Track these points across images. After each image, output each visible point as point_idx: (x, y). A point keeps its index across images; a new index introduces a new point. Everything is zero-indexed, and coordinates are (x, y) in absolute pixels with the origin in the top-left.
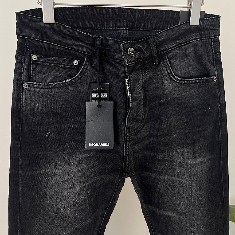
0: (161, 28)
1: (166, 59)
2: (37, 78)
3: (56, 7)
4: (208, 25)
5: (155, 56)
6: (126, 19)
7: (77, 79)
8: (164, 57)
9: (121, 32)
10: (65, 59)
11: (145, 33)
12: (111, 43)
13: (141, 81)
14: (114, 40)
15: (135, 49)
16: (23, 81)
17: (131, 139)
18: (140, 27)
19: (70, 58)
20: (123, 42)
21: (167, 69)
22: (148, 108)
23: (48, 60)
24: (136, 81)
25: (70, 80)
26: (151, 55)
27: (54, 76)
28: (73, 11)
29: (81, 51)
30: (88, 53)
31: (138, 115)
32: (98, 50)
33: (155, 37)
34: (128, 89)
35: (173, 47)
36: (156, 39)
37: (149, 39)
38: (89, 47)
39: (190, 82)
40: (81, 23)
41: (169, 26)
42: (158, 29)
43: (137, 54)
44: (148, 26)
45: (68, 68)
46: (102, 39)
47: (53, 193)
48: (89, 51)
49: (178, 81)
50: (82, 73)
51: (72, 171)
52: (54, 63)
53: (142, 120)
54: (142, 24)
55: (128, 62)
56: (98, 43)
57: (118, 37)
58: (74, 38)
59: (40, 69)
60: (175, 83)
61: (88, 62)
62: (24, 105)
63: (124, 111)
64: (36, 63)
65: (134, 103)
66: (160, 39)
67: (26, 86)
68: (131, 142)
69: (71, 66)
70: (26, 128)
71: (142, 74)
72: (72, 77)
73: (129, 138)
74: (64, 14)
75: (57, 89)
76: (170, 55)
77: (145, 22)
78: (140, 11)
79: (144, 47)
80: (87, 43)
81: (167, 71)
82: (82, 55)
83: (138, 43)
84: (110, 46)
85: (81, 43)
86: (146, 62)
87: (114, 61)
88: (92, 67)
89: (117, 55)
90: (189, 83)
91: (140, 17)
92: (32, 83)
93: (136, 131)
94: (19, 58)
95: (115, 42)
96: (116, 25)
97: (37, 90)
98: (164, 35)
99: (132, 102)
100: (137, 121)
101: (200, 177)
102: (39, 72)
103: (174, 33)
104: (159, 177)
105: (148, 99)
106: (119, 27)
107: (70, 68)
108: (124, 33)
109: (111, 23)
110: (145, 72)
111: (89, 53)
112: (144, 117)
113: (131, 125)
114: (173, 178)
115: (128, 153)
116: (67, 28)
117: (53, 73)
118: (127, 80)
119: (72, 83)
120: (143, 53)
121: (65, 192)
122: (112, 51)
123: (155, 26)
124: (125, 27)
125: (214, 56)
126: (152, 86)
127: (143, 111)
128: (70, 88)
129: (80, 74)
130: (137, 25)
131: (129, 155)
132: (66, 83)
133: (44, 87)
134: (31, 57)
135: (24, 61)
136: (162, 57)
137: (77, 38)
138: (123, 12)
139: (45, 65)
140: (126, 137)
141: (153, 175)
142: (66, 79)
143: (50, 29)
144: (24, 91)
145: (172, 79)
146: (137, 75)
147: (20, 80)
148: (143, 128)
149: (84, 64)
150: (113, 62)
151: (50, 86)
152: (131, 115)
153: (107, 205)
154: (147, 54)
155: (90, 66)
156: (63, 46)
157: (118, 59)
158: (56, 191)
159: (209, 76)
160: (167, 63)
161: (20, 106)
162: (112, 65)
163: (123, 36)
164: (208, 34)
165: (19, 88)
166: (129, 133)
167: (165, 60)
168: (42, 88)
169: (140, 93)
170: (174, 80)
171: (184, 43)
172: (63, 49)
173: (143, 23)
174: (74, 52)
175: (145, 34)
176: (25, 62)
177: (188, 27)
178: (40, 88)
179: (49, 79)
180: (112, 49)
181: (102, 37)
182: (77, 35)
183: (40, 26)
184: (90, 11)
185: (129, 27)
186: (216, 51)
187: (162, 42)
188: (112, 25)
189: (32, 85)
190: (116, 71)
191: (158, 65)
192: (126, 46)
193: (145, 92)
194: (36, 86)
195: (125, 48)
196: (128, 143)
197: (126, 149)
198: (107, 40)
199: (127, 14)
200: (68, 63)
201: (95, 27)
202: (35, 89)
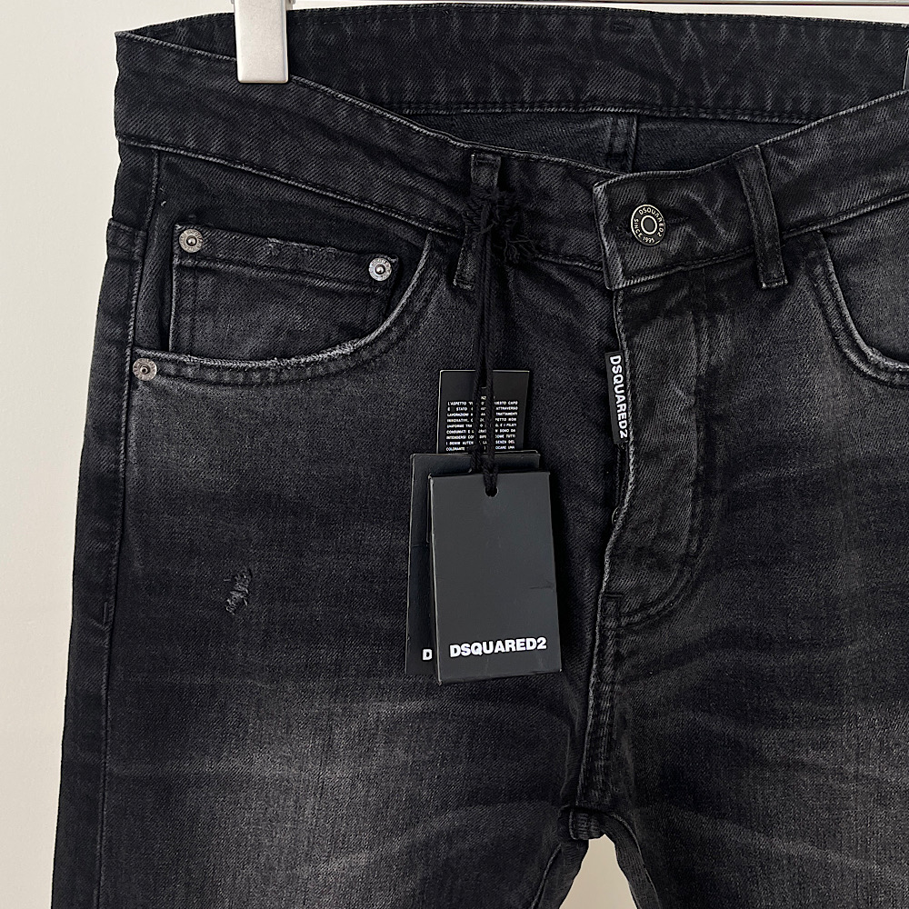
0: (805, 107)
1: (825, 265)
2: (198, 335)
3: (297, 5)
5: (768, 245)
6: (628, 64)
7: (382, 346)
8: (813, 254)
9: (603, 128)
10: (331, 250)
11: (724, 134)
12: (548, 178)
13: (692, 369)
14: (566, 166)
15: (666, 212)
16: (135, 344)
17: (624, 652)
18: (699, 106)
19: (354, 245)
20: (607, 176)
21: (824, 313)
22: (717, 504)
23: (250, 251)
24: (666, 365)
25: (348, 349)
26: (748, 240)
27: (278, 330)
28: (376, 28)
29: (407, 215)
30: (437, 225)
31: (667, 536)
32: (485, 214)
33: (771, 153)
34: (623, 407)
35: (865, 205)
36: (774, 163)
37: (741, 160)
38: (444, 198)
40: (409, 85)
41: (848, 98)
42: (788, 116)
43: (676, 234)
44: (737, 98)
45: (340, 294)
46: (506, 159)
47: (249, 869)
48: (440, 216)
49: (883, 377)
50: (407, 322)
51: (339, 774)
52: (278, 270)
53: (686, 559)
54: (709, 91)
55: (627, 275)
56: (485, 177)
57: (588, 153)
58: (376, 154)
59: (215, 293)
60: (866, 387)
61: (438, 267)
62: (133, 459)
63: (599, 510)
64: (199, 266)
65: (646, 474)
66: (796, 165)
67: (146, 369)
68: (626, 666)
69: (357, 283)
70: (137, 564)
71: (697, 331)
72: (361, 338)
73: (618, 644)
74: (331, 38)
75: (290, 390)
76: (844, 244)
77: (724, 79)
78: (703, 24)
79: (711, 200)
80: (437, 180)
81: (828, 323)
82: (409, 236)
83: (684, 180)
84: (545, 195)
85: (407, 180)
86: (720, 275)
87: (561, 268)
88: (455, 291)
89: (577, 239)
91: (701, 52)
92: (175, 356)
94: (122, 241)
95: (572, 175)
96: (579, 91)
97: (197, 389)
98: (818, 145)
99: (637, 471)
100: (662, 565)
102: (208, 309)
103: (872, 133)
104: (761, 841)
105: (720, 457)
106: (594, 100)
107: (352, 294)
108: (615, 130)
109: (554, 86)
110: (713, 324)
111: (444, 227)
112: (698, 548)
113: (626, 583)
114: (834, 857)
115: (605, 719)
116: (344, 107)
117: (273, 314)
118: (615, 359)
119: (358, 366)
120: (705, 228)
121: (305, 871)
122: (550, 220)
123: (778, 101)
124: (624, 102)
126: (746, 394)
127: (693, 516)
128: (349, 387)
129: (394, 323)
130: (683, 96)
131: (611, 725)
132: (332, 365)
133: (227, 379)
134: (171, 238)
135: (143, 257)
136: (805, 254)
137: (390, 154)
138: (619, 31)
139: (239, 278)
140: (604, 638)
141: (731, 832)
142: (333, 346)
143: (266, 110)
144: (136, 394)
145: (851, 363)
146: (671, 336)
147: (121, 344)
148: (689, 598)
149: (417, 275)
150: (554, 272)
151: (257, 376)
152: (628, 535)
154: (727, 236)
155: (443, 286)
156: (324, 188)
157: (581, 258)
158: (263, 860)
160: (830, 284)
161: (117, 462)
162: (550, 285)
163: (611, 145)
165: (113, 380)
166: (618, 619)
167: (819, 270)
168: (217, 383)
169: (681, 427)
170: (864, 368)
172: (323, 204)
173: (713, 85)
174: (372, 220)
175: (721, 136)
176: (149, 261)
178: (209, 383)
179: (251, 344)
180: (552, 209)
181: (505, 150)
182: (387, 141)
183: (223, 96)
184: (456, 24)
185: (641, 104)
187: (808, 177)
188: (561, 92)
189: (171, 369)
190: (566, 315)
191: (780, 295)
192: (624, 196)
193: (709, 421)
194: (190, 372)
195: (620, 203)
196: (608, 670)
197: (598, 697)
198: (528, 165)
199: (635, 37)
200: (345, 270)
201: (476, 103)
202: (184, 386)
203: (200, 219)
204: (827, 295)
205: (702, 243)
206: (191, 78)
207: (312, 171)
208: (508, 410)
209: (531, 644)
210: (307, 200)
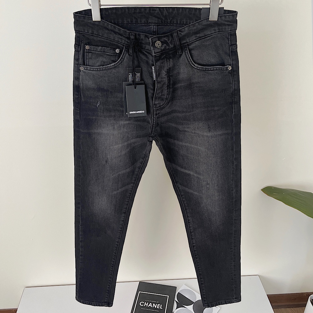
0: (185, 23)
1: (187, 50)
2: (89, 63)
3: (102, 7)
4: (226, 21)
5: (178, 47)
6: (155, 17)
7: (118, 64)
8: (186, 49)
9: (152, 27)
10: (109, 48)
12: (142, 37)
13: (166, 69)
14: (145, 35)
15: (161, 42)
16: (80, 64)
18: (167, 23)
19: (113, 47)
20: (152, 36)
21: (187, 59)
22: (171, 90)
23: (97, 49)
24: (161, 68)
25: (113, 64)
26: (175, 46)
27: (102, 62)
28: (114, 11)
29: (121, 43)
30: (126, 44)
31: (163, 95)
32: (132, 43)
33: (178, 32)
34: (154, 75)
35: (194, 40)
36: (179, 33)
37: (173, 33)
38: (127, 40)
39: (209, 69)
40: (120, 21)
41: (191, 21)
42: (182, 24)
43: (163, 46)
44: (174, 22)
45: (111, 55)
46: (136, 34)
47: (103, 147)
48: (126, 43)
49: (198, 68)
50: (122, 60)
51: (116, 132)
52: (101, 52)
53: (167, 99)
54: (169, 21)
55: (155, 53)
56: (132, 37)
58: (115, 33)
59: (92, 56)
60: (195, 70)
61: (126, 51)
62: (81, 83)
63: (153, 91)
64: (89, 51)
66: (183, 34)
67: (82, 68)
68: (158, 116)
69: (114, 53)
70: (83, 99)
71: (167, 62)
72: (115, 62)
73: (156, 112)
74: (107, 13)
75: (104, 71)
76: (191, 47)
77: (171, 19)
78: (168, 9)
79: (169, 40)
80: (125, 37)
81: (188, 60)
82: (121, 46)
83: (164, 37)
84: (142, 40)
85: (120, 37)
86: (171, 52)
87: (145, 51)
88: (129, 55)
89: (147, 47)
90: (208, 70)
91: (167, 14)
92: (86, 66)
93: (161, 107)
94: (77, 48)
95: (146, 36)
96: (147, 21)
97: (90, 72)
98: (186, 30)
99: (157, 85)
100: (162, 100)
101: (215, 147)
102: (91, 58)
103: (195, 28)
104: (181, 143)
105: (171, 82)
106: (150, 23)
107: (113, 55)
108: (153, 28)
109: (143, 20)
110: (170, 61)
111: (127, 44)
112: (169, 97)
113: (156, 102)
114: (193, 146)
115: (154, 123)
116: (110, 26)
117: (101, 59)
118: (153, 67)
119: (115, 67)
120: (168, 45)
121: (112, 147)
122: (143, 44)
123: (180, 22)
124: (155, 23)
125: (230, 48)
126: (175, 72)
127: (167, 92)
128: (114, 70)
129: (120, 60)
130: (164, 21)
131: (155, 124)
132: (111, 67)
133: (94, 70)
134: (84, 47)
135: (80, 50)
136: (184, 48)
137: (118, 33)
138: (154, 11)
139: (95, 53)
140: (154, 111)
141: (176, 141)
142: (111, 64)
143: (98, 25)
144: (81, 72)
145: (192, 66)
146: (162, 63)
147: (78, 64)
148: (167, 105)
149: (123, 52)
150: (144, 52)
151: (99, 69)
152: (157, 95)
153: (142, 160)
154: (171, 46)
155: (127, 54)
156: (108, 38)
157: (148, 50)
158: (105, 146)
159: (224, 66)
160: (188, 54)
161: (79, 83)
162: (144, 54)
163: (153, 30)
164: (225, 29)
165: (77, 70)
166: (156, 108)
167: (186, 51)
168: (93, 71)
169: (164, 78)
170: (195, 67)
171: (203, 36)
172: (108, 41)
173: (169, 19)
174: (115, 43)
175: (171, 29)
176: (81, 51)
177: (208, 23)
178: (92, 70)
179: (98, 64)
180: (143, 42)
182: (117, 31)
183: (90, 23)
184: (127, 10)
185: (158, 23)
186: (233, 43)
187: (185, 36)
188: (144, 21)
189: (86, 68)
190: (146, 59)
191: (181, 55)
192: (154, 40)
193: (169, 77)
194: (88, 69)
195: (153, 41)
196: (155, 116)
197: (153, 120)
198: (139, 35)
199: (156, 12)
200: (112, 51)
201: (131, 23)
202: (88, 71)
203: (89, 44)
204: (187, 56)
205: (167, 47)
206: (86, 21)
207: (105, 35)
208: (138, 75)
209: (142, 112)
210: (105, 40)
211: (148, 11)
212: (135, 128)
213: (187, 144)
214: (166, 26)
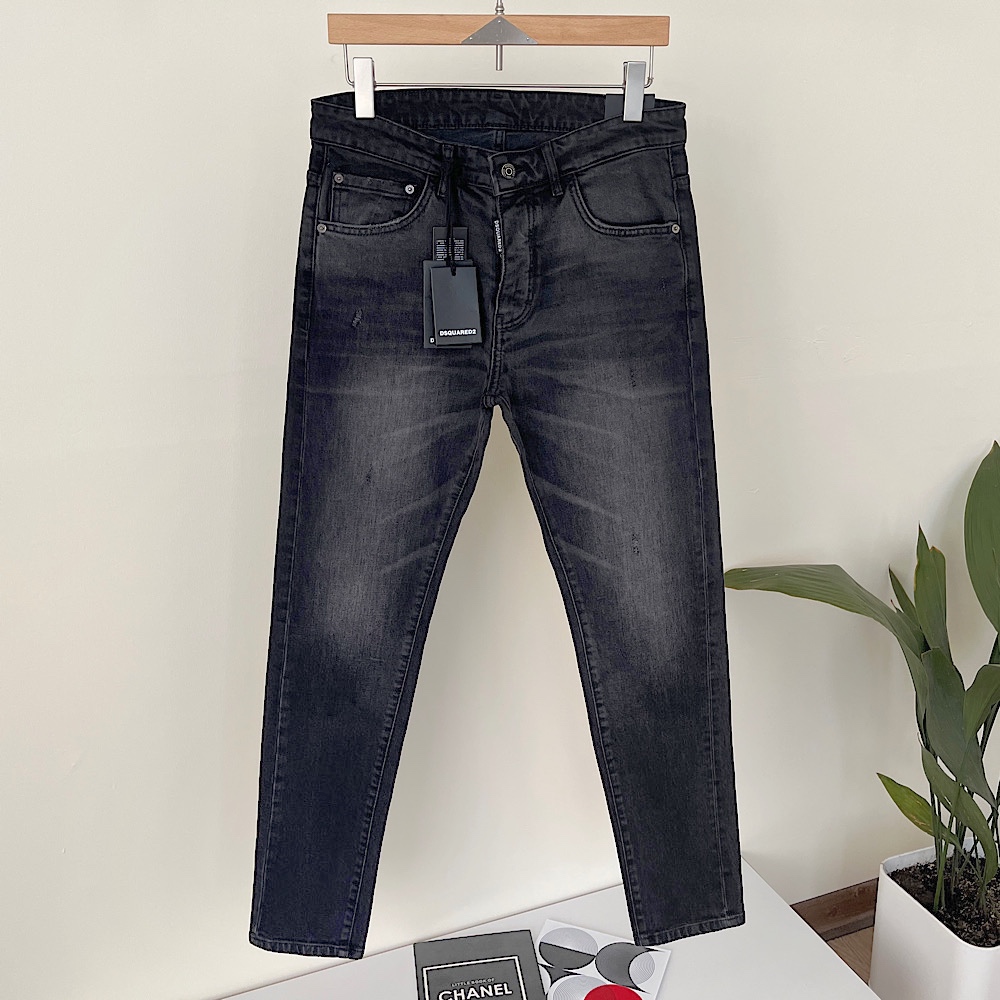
0: (568, 126)
1: (576, 187)
2: (341, 215)
3: (378, 89)
4: (661, 122)
5: (554, 180)
6: (501, 111)
7: (411, 219)
8: (571, 182)
9: (493, 134)
10: (391, 181)
11: (540, 136)
12: (472, 154)
13: (526, 227)
14: (478, 149)
15: (515, 166)
16: (318, 219)
17: (505, 338)
18: (528, 126)
19: (399, 179)
20: (493, 153)
21: (576, 206)
22: (539, 280)
23: (361, 183)
24: (516, 225)
25: (398, 221)
26: (546, 176)
27: (371, 213)
28: (407, 97)
29: (420, 168)
30: (431, 172)
31: (519, 292)
32: (448, 168)
33: (555, 144)
34: (500, 240)
35: (591, 164)
36: (556, 148)
37: (543, 148)
38: (434, 162)
39: (627, 233)
40: (420, 118)
41: (583, 123)
42: (562, 129)
43: (519, 175)
44: (543, 123)
45: (395, 199)
46: (456, 147)
48: (432, 168)
49: (602, 231)
50: (421, 209)
51: (398, 394)
52: (371, 189)
53: (528, 302)
54: (532, 120)
55: (501, 190)
56: (447, 154)
57: (487, 144)
58: (408, 145)
59: (348, 199)
60: (596, 234)
61: (432, 188)
62: (317, 264)
63: (493, 281)
64: (343, 188)
65: (509, 266)
66: (563, 148)
67: (322, 228)
68: (506, 344)
69: (402, 195)
70: (319, 306)
71: (529, 212)
72: (403, 216)
73: (502, 335)
74: (390, 101)
75: (375, 237)
76: (584, 179)
77: (537, 116)
80: (430, 155)
81: (578, 210)
82: (420, 176)
83: (522, 155)
84: (470, 160)
85: (419, 154)
86: (537, 191)
87: (477, 188)
88: (439, 198)
89: (483, 177)
90: (625, 235)
91: (528, 105)
92: (333, 223)
93: (515, 322)
94: (314, 178)
95: (480, 153)
96: (483, 121)
97: (342, 236)
98: (572, 141)
99: (505, 265)
100: (518, 304)
102: (345, 205)
103: (592, 136)
105: (539, 262)
106: (488, 124)
107: (399, 199)
108: (497, 136)
109: (473, 119)
110: (534, 209)
111: (434, 172)
112: (533, 297)
113: (504, 310)
115: (498, 364)
116: (395, 127)
117: (369, 207)
118: (496, 222)
119: (402, 228)
120: (532, 175)
121: (385, 436)
122: (472, 169)
123: (558, 123)
124: (500, 125)
125: (675, 183)
126: (548, 238)
127: (529, 284)
128: (398, 236)
129: (415, 210)
130: (522, 122)
131: (500, 367)
132: (392, 227)
133: (352, 232)
134: (332, 177)
135: (321, 184)
136: (569, 182)
137: (412, 145)
139: (357, 193)
142: (392, 219)
143: (366, 128)
144: (318, 238)
145: (588, 225)
146: (518, 214)
147: (313, 219)
148: (530, 318)
149: (424, 191)
150: (475, 189)
151: (363, 231)
152: (504, 291)
154: (539, 176)
155: (434, 197)
156: (388, 157)
157: (485, 184)
158: (368, 432)
159: (663, 222)
160: (577, 194)
161: (311, 265)
162: (473, 194)
163: (496, 141)
164: (661, 139)
165: (310, 232)
166: (502, 325)
167: (573, 188)
168: (349, 234)
169: (522, 249)
170: (594, 227)
171: (610, 156)
172: (387, 164)
173: (533, 117)
174: (407, 170)
175: (537, 138)
176: (323, 186)
177: (623, 126)
178: (346, 234)
179: (361, 219)
180: (473, 166)
181: (456, 143)
182: (412, 141)
183: (350, 123)
184: (436, 96)
185: (506, 125)
186: (679, 172)
187: (569, 154)
188: (476, 120)
189: (331, 228)
190: (480, 206)
191: (560, 198)
192: (499, 161)
193: (534, 248)
194: (338, 229)
195: (497, 163)
196: (499, 345)
197: (495, 356)
198: (464, 149)
199: (503, 100)
200: (396, 189)
201: (445, 125)
202: (337, 234)
203: (343, 171)
204: (576, 198)
205: (529, 179)
206: (340, 117)
207: (384, 151)
208: (460, 243)
209: (470, 332)
210: (381, 162)
211: (484, 96)
212: (447, 384)
213: (580, 425)
214: (524, 131)
